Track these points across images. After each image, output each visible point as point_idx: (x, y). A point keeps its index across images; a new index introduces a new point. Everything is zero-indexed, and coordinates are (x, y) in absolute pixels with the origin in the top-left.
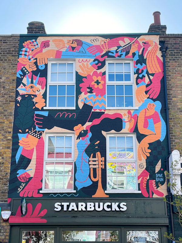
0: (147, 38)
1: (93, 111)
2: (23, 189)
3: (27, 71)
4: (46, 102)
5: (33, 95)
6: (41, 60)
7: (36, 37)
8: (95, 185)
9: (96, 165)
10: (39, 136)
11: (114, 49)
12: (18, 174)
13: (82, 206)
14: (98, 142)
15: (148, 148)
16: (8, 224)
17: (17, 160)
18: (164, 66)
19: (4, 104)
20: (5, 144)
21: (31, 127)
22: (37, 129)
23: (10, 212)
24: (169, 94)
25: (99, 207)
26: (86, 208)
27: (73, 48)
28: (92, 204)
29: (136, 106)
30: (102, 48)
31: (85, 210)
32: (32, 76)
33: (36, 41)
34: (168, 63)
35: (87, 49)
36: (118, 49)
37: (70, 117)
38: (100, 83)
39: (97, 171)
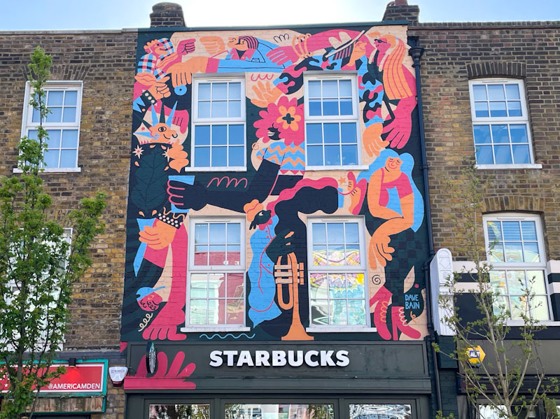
0: (384, 32)
1: (280, 173)
2: (149, 324)
3: (153, 98)
4: (189, 158)
5: (164, 145)
6: (179, 76)
7: (168, 34)
8: (286, 317)
9: (287, 278)
10: (178, 224)
11: (319, 54)
12: (139, 296)
13: (262, 358)
14: (292, 233)
15: (389, 245)
16: (122, 391)
17: (136, 270)
18: (418, 84)
19: (109, 162)
20: (113, 240)
21: (162, 206)
22: (174, 210)
23: (126, 369)
24: (429, 140)
25: (296, 359)
26: (270, 360)
27: (241, 54)
28: (283, 354)
29: (364, 163)
30: (296, 51)
31: (269, 365)
32: (163, 109)
33: (169, 41)
34: (424, 79)
35: (267, 55)
36: (327, 54)
37: (236, 185)
38: (293, 119)
39: (290, 289)
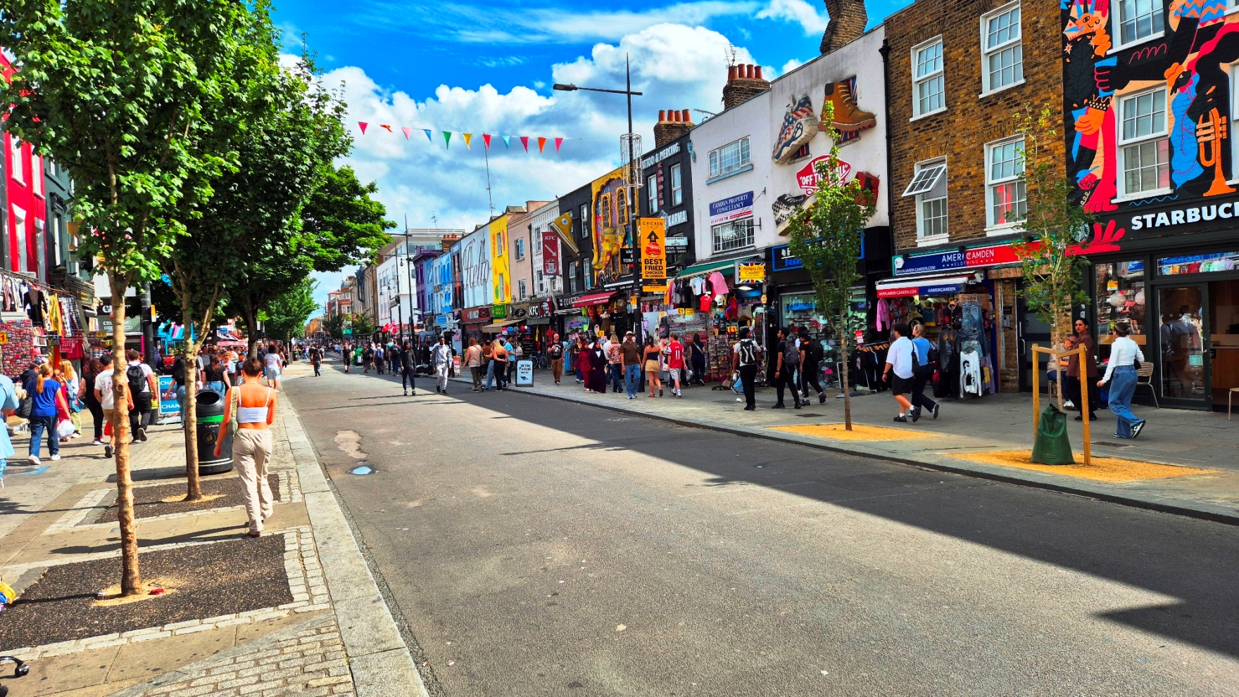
1: (1199, 27)
2: (1088, 200)
4: (1111, 40)
5: (1089, 34)
8: (1209, 174)
9: (1209, 135)
10: (1106, 106)
12: (1078, 178)
13: (1177, 217)
14: (1213, 88)
17: (1075, 156)
20: (1056, 134)
21: (1092, 93)
22: (1102, 94)
25: (1209, 214)
26: (1185, 218)
28: (1197, 210)
31: (1184, 222)
37: (1156, 53)
39: (1213, 145)
